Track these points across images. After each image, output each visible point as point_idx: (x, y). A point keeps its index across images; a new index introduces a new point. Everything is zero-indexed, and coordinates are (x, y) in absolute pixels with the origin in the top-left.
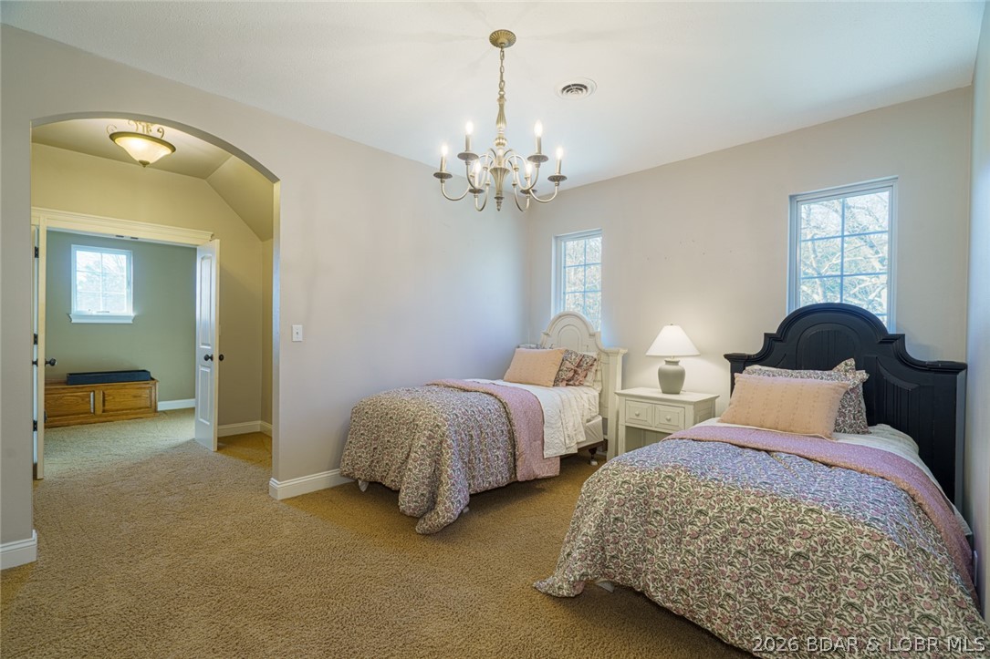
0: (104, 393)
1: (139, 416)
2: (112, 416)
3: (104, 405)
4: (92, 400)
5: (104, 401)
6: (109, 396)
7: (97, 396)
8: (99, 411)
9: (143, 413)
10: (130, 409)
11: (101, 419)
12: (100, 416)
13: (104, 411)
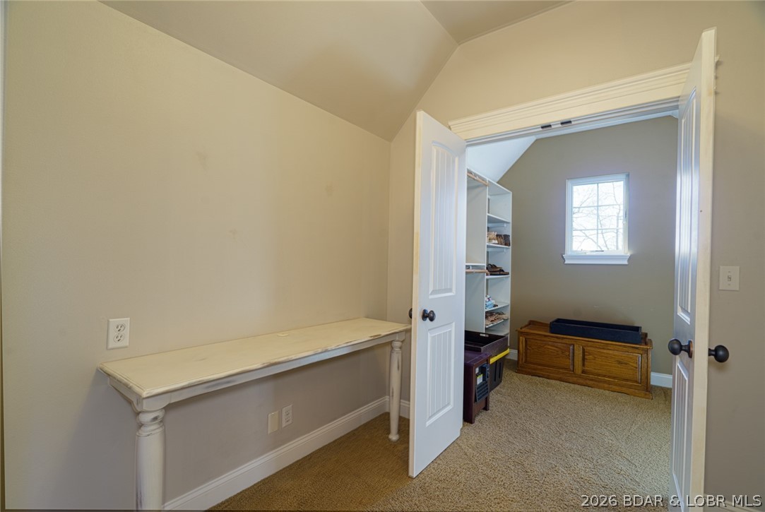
0: (583, 349)
1: (624, 389)
2: (592, 380)
3: (584, 365)
4: (571, 354)
5: (584, 359)
6: (590, 354)
7: (576, 352)
8: (579, 369)
9: (630, 387)
10: (614, 378)
11: (581, 381)
12: (580, 377)
13: (583, 372)
